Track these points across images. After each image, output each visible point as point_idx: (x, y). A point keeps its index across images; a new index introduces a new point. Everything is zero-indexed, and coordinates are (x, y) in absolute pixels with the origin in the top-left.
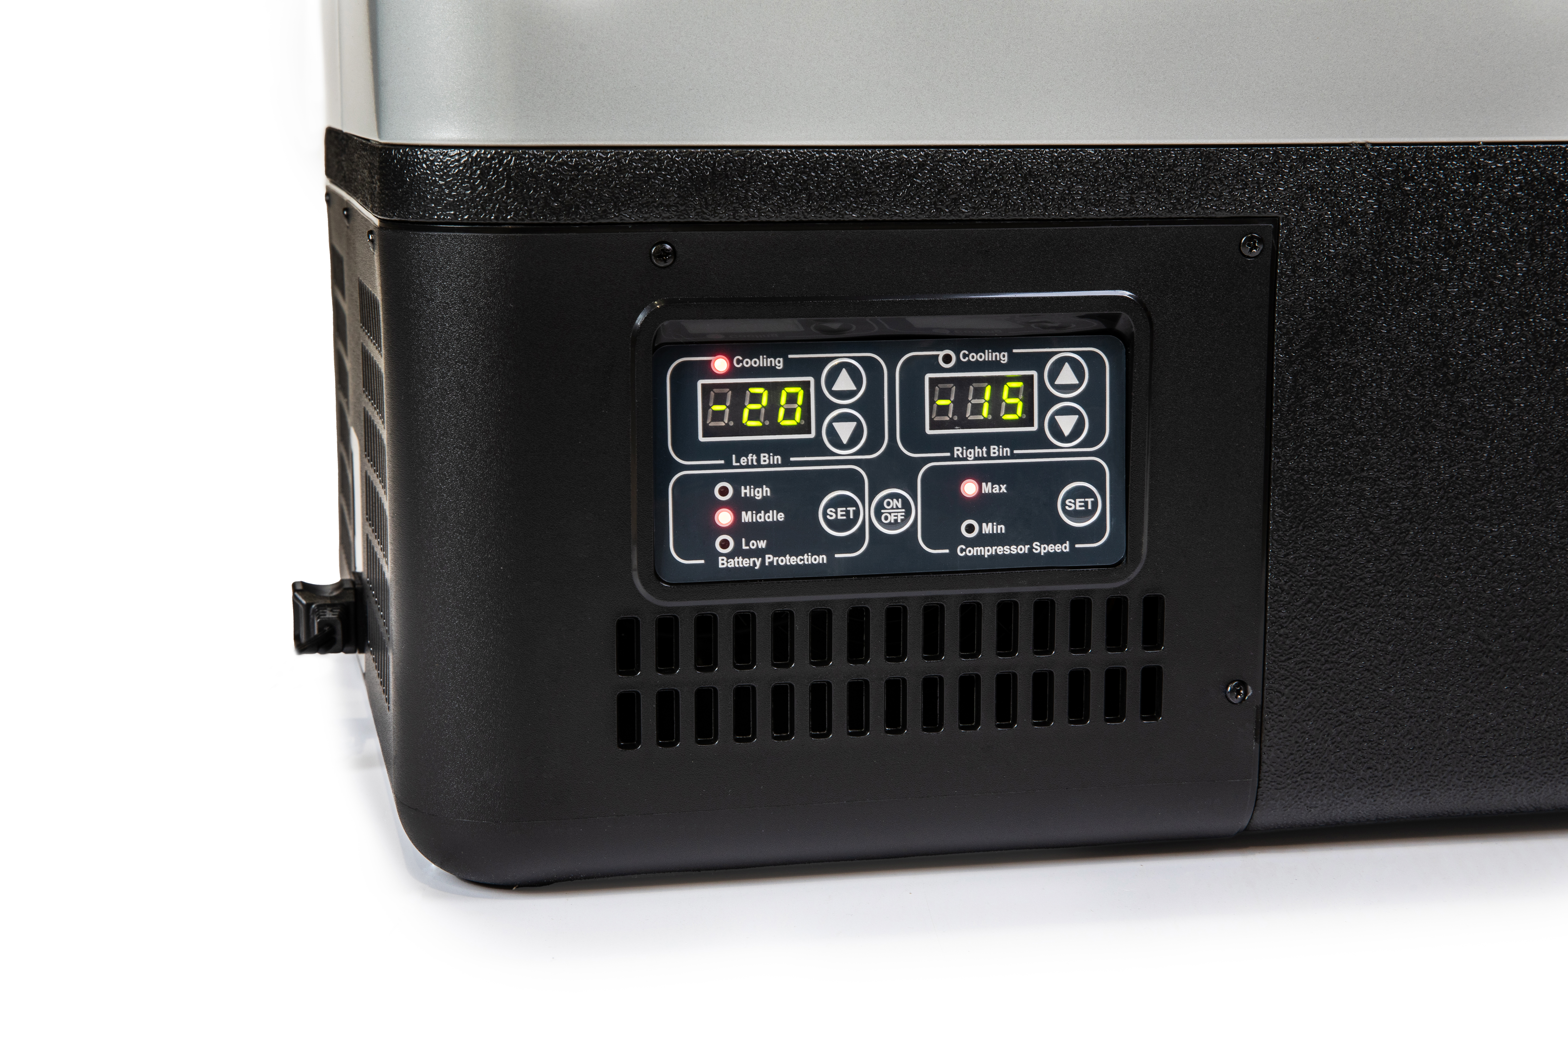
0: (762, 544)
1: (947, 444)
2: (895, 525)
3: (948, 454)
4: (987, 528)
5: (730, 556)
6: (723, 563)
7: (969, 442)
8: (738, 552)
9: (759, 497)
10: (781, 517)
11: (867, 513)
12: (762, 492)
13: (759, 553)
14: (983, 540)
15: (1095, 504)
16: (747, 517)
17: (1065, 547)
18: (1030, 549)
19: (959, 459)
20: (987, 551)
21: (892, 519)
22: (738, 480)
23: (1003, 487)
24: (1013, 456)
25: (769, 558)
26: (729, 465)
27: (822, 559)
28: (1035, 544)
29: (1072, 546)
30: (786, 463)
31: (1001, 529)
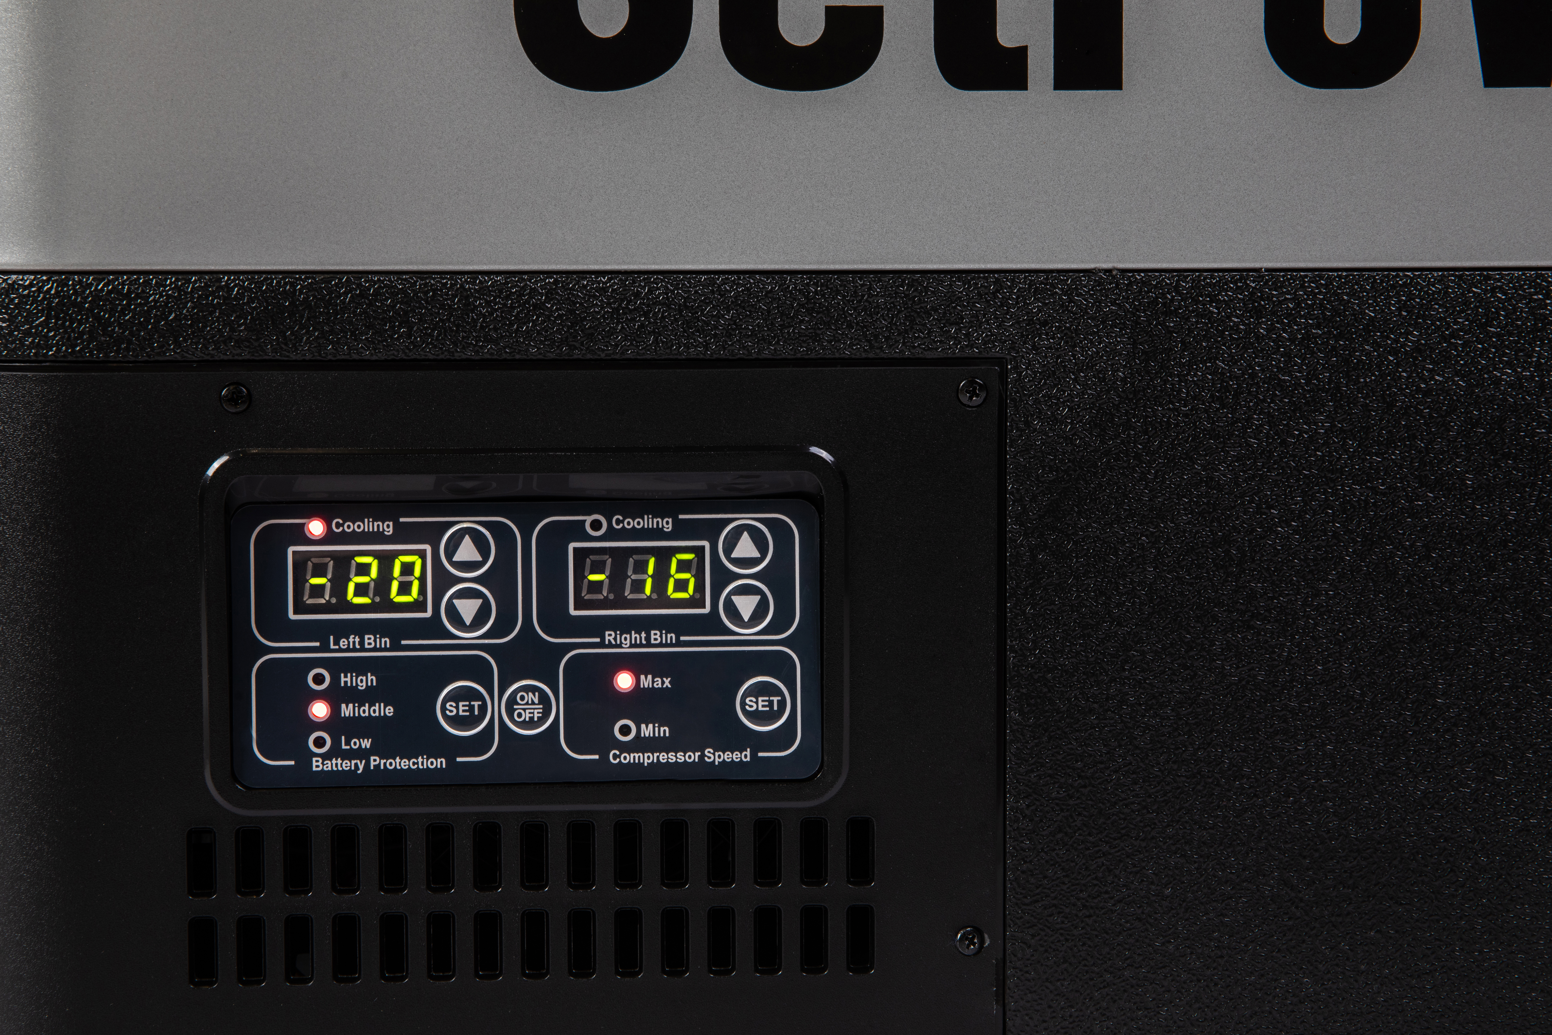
0: (366, 743)
1: (597, 627)
2: (530, 724)
3: (598, 640)
4: (647, 731)
5: (325, 757)
6: (317, 764)
7: (624, 625)
8: (335, 752)
9: (362, 686)
10: (390, 711)
11: (496, 708)
12: (365, 681)
13: (362, 754)
14: (641, 744)
15: (782, 704)
16: (347, 710)
17: (745, 756)
18: (702, 757)
19: (610, 645)
20: (647, 758)
21: (526, 716)
22: (336, 667)
23: (667, 682)
24: (679, 644)
25: (374, 760)
26: (325, 648)
27: (440, 763)
28: (708, 751)
29: (754, 755)
30: (396, 646)
31: (665, 731)
